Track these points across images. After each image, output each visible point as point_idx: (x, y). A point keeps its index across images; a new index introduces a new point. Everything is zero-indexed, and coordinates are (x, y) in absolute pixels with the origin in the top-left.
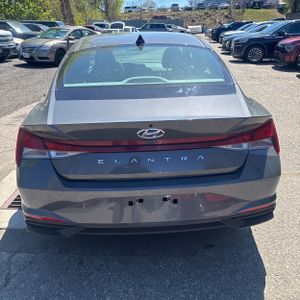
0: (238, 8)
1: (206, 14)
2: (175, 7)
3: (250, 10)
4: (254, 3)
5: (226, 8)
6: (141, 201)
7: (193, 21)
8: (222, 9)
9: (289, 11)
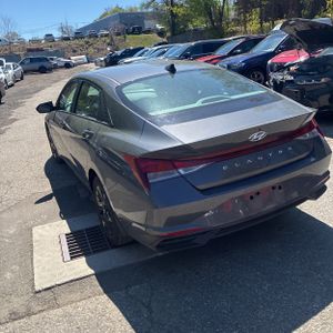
0: (118, 34)
1: (87, 43)
2: (49, 37)
3: (131, 36)
4: (134, 29)
5: (106, 35)
6: (258, 193)
7: (75, 51)
8: (102, 36)
9: (168, 34)
